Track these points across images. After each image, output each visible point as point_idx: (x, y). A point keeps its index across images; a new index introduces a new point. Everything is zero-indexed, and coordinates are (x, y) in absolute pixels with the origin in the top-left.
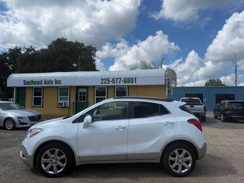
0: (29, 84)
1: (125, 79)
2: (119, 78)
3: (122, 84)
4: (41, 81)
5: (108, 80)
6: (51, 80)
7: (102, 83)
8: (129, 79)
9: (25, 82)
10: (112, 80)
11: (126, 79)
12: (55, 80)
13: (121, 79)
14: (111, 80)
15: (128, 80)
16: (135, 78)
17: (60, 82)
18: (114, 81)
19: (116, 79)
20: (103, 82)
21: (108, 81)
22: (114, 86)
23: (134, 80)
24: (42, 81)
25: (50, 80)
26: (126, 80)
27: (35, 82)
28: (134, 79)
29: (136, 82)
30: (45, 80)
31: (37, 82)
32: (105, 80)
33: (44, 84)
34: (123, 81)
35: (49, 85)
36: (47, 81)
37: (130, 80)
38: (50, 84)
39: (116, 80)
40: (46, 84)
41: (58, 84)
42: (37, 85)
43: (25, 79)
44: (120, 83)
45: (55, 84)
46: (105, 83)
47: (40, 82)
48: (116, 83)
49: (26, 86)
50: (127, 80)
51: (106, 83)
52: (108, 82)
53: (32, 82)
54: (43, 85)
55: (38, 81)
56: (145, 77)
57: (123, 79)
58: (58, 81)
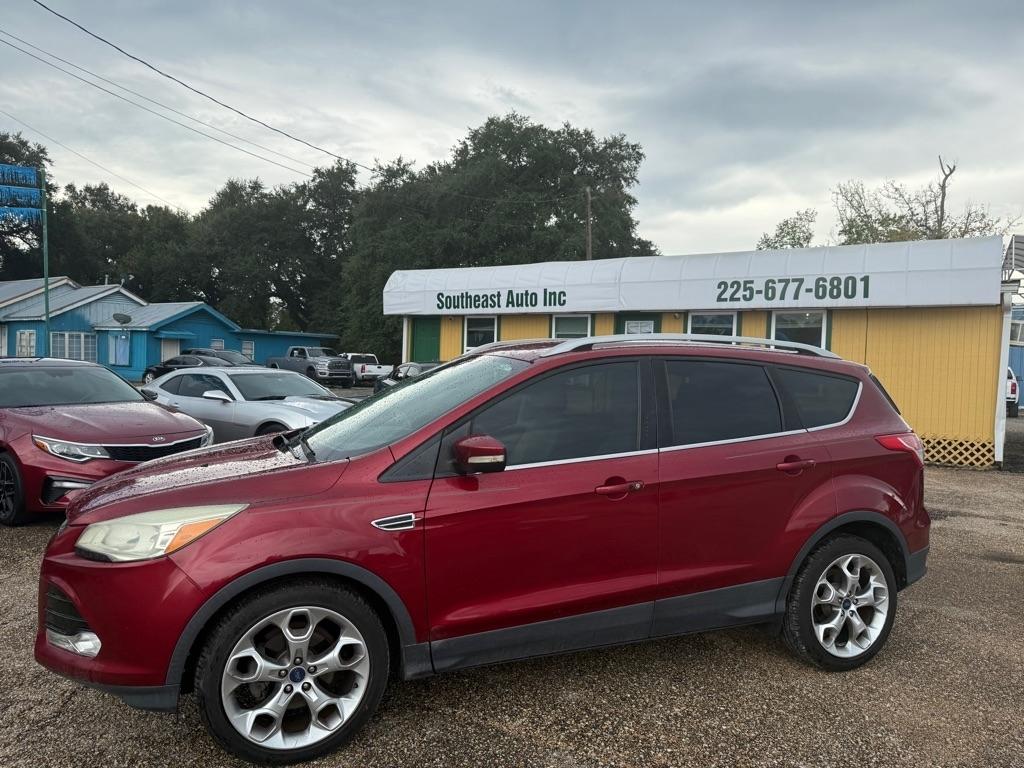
0: (455, 307)
1: (821, 283)
2: (794, 280)
3: (807, 300)
4: (496, 294)
5: (748, 285)
6: (530, 293)
7: (720, 299)
8: (835, 283)
9: (443, 300)
10: (763, 288)
11: (825, 280)
12: (545, 290)
13: (801, 281)
14: (759, 285)
15: (833, 287)
16: (866, 280)
17: (563, 298)
18: (774, 289)
19: (780, 281)
20: (727, 295)
21: (745, 290)
22: (768, 312)
23: (860, 286)
24: (499, 295)
25: (527, 292)
26: (824, 287)
27: (474, 300)
28: (862, 280)
29: (866, 295)
30: (510, 292)
31: (482, 300)
32: (732, 286)
33: (507, 306)
34: (809, 290)
35: (523, 310)
36: (517, 295)
37: (842, 287)
38: (527, 305)
39: (779, 287)
40: (513, 306)
41: (555, 304)
42: (481, 310)
43: (441, 289)
44: (796, 297)
45: (545, 304)
46: (732, 299)
47: (492, 300)
48: (782, 297)
49: (445, 311)
50: (828, 284)
51: (738, 299)
52: (744, 296)
53: (467, 299)
54: (504, 309)
55: (486, 296)
56: (909, 273)
57: (810, 283)
58: (555, 293)
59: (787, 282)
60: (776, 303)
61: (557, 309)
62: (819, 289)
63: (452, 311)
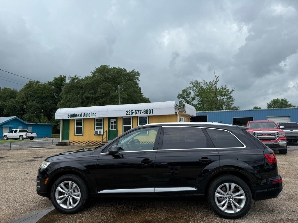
2: (140, 110)
3: (142, 114)
7: (127, 114)
9: (69, 116)
12: (92, 113)
13: (141, 110)
14: (134, 111)
15: (147, 112)
16: (152, 110)
17: (96, 115)
18: (136, 112)
19: (137, 110)
20: (128, 113)
21: (131, 112)
22: (137, 117)
23: (151, 111)
24: (82, 114)
25: (88, 113)
26: (145, 112)
29: (152, 113)
30: (84, 113)
31: (78, 115)
33: (84, 117)
34: (143, 112)
36: (86, 114)
37: (148, 111)
38: (88, 116)
39: (137, 112)
42: (78, 118)
43: (68, 113)
44: (140, 114)
45: (92, 116)
46: (129, 114)
47: (80, 115)
48: (138, 114)
49: (69, 118)
50: (146, 111)
51: (130, 114)
53: (75, 115)
56: (160, 109)
57: (143, 111)
58: (94, 114)
59: (139, 110)
60: (137, 115)
61: (94, 117)
62: (144, 112)
63: (71, 118)
